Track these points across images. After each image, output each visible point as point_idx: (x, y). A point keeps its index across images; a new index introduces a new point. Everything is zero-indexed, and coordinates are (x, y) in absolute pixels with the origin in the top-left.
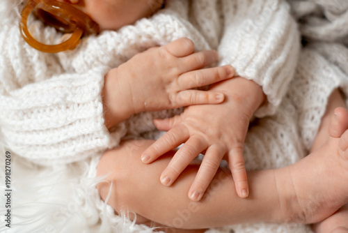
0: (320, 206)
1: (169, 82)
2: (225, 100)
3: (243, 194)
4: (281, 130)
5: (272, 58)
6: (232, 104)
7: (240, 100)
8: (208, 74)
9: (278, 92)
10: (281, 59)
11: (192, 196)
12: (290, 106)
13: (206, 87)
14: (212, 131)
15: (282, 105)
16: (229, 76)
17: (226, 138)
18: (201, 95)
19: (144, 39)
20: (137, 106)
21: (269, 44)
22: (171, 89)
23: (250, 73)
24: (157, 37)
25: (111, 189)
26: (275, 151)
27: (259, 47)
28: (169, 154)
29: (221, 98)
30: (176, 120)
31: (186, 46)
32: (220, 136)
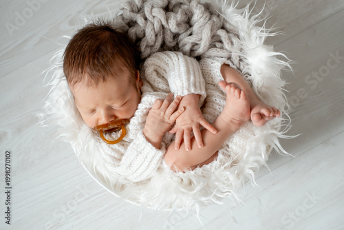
0: (242, 115)
1: (164, 118)
2: (185, 108)
3: (215, 132)
4: (214, 99)
5: (189, 80)
6: (188, 108)
7: (190, 104)
8: (173, 105)
9: (200, 89)
10: (192, 78)
11: (200, 147)
12: (211, 87)
13: (176, 110)
14: (189, 122)
15: (206, 89)
16: (180, 99)
17: (195, 120)
18: (176, 113)
19: (145, 111)
20: (161, 134)
21: (184, 77)
22: (166, 120)
23: (186, 93)
24: (148, 107)
25: (175, 166)
26: (217, 107)
27: (181, 81)
28: (182, 141)
29: (183, 109)
30: (176, 126)
31: (159, 102)
32: (193, 121)
